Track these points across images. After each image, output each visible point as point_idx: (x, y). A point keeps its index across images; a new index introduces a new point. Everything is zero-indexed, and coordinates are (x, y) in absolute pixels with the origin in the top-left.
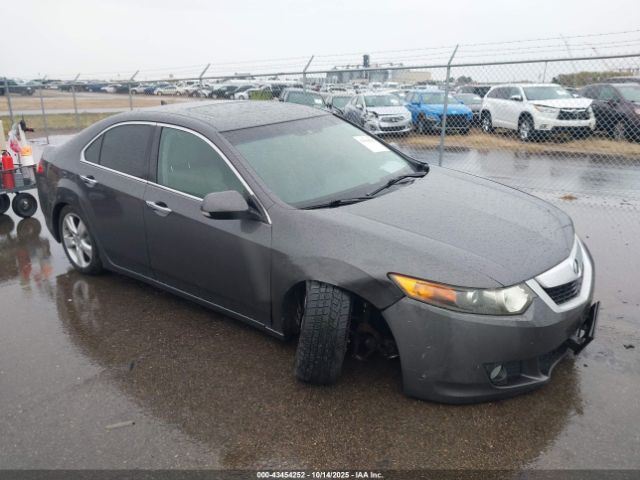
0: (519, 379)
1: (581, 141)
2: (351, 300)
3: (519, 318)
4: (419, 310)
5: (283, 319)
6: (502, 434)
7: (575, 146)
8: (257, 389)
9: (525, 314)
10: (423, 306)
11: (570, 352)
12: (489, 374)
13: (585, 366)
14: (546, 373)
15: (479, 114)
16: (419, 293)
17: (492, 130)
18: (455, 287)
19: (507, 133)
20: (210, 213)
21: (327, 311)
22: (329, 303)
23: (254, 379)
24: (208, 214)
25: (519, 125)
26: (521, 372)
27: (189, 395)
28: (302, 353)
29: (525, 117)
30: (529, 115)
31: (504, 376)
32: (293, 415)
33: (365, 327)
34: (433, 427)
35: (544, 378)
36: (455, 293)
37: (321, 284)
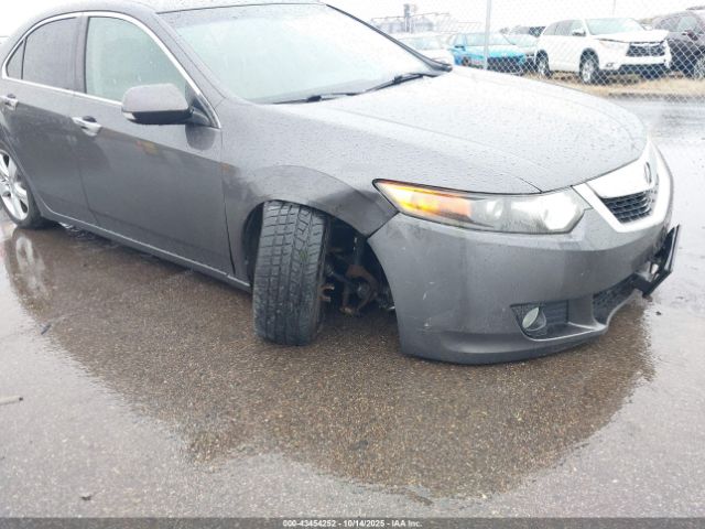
0: (563, 329)
1: (656, 81)
2: (325, 225)
3: (563, 238)
4: (417, 231)
5: (246, 263)
6: (537, 402)
7: (648, 86)
8: (204, 353)
9: (572, 233)
10: (422, 224)
11: (637, 294)
12: (520, 320)
13: (658, 313)
14: (602, 321)
15: (534, 59)
16: (418, 208)
17: (549, 74)
18: (468, 194)
19: (567, 77)
20: (135, 114)
21: (290, 239)
22: (292, 228)
23: (204, 340)
24: (133, 117)
25: (581, 66)
26: (567, 319)
27: (110, 361)
28: (259, 301)
29: (588, 55)
30: (593, 53)
31: (543, 324)
32: (246, 383)
33: (356, 270)
34: (438, 395)
35: (600, 327)
36: (468, 202)
37: (283, 203)
